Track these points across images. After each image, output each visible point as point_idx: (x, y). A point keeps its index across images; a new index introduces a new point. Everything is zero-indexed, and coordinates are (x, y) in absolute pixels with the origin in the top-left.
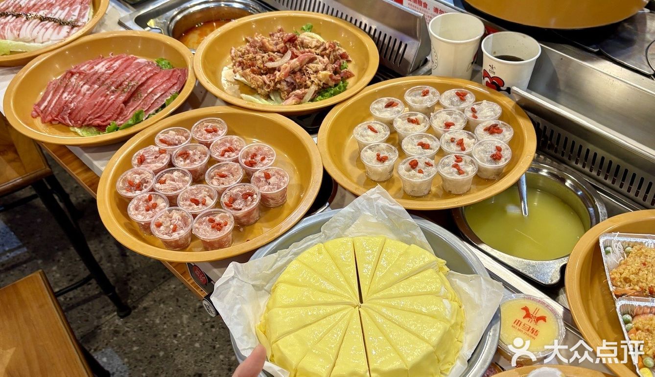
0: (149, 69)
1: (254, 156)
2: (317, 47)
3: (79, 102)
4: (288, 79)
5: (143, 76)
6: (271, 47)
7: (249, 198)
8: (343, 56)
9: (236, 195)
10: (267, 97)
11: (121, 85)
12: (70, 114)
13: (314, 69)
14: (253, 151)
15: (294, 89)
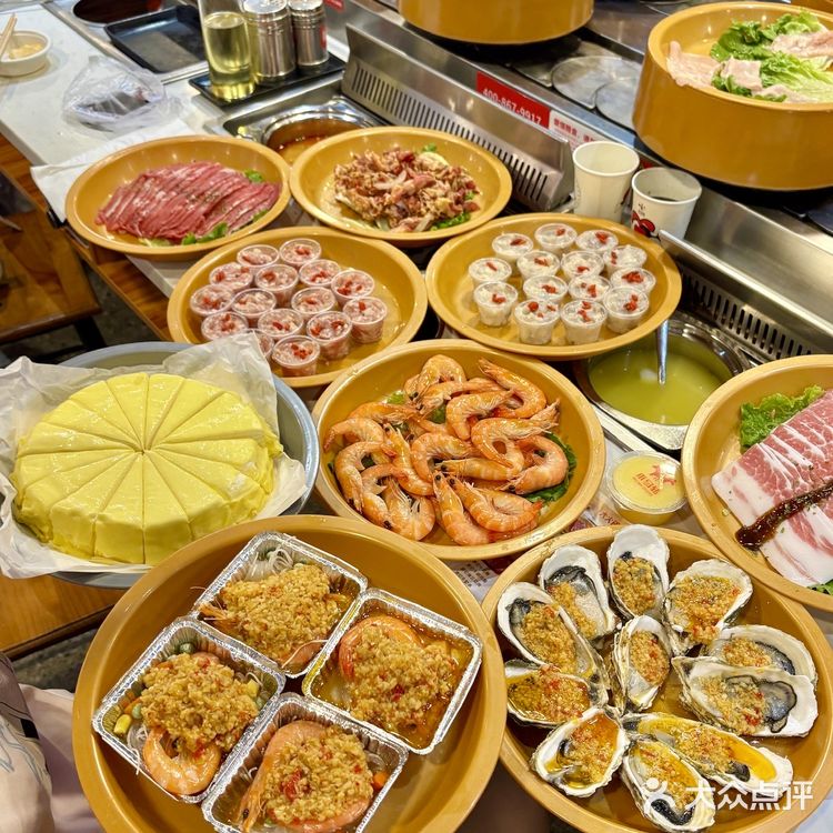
0: (236, 180)
1: (350, 283)
2: (438, 171)
3: (154, 209)
4: (400, 204)
5: (230, 187)
6: (383, 166)
7: (339, 327)
8: (469, 186)
9: (326, 323)
10: (373, 223)
11: (203, 194)
12: (141, 223)
13: (432, 195)
14: (349, 278)
15: (405, 217)
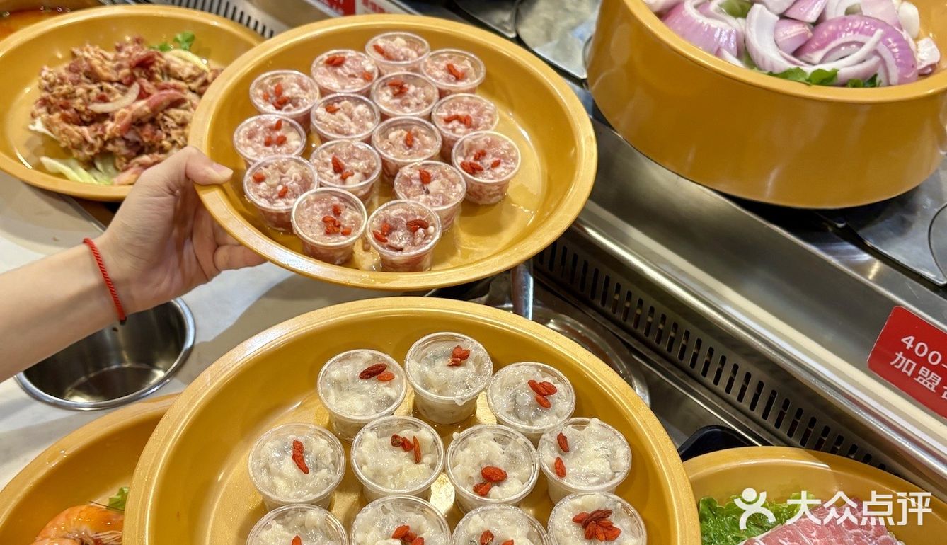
2: (193, 78)
4: (130, 136)
6: (106, 75)
10: (89, 164)
13: (179, 120)
15: (139, 154)
